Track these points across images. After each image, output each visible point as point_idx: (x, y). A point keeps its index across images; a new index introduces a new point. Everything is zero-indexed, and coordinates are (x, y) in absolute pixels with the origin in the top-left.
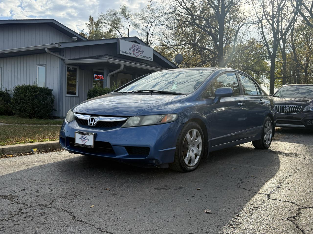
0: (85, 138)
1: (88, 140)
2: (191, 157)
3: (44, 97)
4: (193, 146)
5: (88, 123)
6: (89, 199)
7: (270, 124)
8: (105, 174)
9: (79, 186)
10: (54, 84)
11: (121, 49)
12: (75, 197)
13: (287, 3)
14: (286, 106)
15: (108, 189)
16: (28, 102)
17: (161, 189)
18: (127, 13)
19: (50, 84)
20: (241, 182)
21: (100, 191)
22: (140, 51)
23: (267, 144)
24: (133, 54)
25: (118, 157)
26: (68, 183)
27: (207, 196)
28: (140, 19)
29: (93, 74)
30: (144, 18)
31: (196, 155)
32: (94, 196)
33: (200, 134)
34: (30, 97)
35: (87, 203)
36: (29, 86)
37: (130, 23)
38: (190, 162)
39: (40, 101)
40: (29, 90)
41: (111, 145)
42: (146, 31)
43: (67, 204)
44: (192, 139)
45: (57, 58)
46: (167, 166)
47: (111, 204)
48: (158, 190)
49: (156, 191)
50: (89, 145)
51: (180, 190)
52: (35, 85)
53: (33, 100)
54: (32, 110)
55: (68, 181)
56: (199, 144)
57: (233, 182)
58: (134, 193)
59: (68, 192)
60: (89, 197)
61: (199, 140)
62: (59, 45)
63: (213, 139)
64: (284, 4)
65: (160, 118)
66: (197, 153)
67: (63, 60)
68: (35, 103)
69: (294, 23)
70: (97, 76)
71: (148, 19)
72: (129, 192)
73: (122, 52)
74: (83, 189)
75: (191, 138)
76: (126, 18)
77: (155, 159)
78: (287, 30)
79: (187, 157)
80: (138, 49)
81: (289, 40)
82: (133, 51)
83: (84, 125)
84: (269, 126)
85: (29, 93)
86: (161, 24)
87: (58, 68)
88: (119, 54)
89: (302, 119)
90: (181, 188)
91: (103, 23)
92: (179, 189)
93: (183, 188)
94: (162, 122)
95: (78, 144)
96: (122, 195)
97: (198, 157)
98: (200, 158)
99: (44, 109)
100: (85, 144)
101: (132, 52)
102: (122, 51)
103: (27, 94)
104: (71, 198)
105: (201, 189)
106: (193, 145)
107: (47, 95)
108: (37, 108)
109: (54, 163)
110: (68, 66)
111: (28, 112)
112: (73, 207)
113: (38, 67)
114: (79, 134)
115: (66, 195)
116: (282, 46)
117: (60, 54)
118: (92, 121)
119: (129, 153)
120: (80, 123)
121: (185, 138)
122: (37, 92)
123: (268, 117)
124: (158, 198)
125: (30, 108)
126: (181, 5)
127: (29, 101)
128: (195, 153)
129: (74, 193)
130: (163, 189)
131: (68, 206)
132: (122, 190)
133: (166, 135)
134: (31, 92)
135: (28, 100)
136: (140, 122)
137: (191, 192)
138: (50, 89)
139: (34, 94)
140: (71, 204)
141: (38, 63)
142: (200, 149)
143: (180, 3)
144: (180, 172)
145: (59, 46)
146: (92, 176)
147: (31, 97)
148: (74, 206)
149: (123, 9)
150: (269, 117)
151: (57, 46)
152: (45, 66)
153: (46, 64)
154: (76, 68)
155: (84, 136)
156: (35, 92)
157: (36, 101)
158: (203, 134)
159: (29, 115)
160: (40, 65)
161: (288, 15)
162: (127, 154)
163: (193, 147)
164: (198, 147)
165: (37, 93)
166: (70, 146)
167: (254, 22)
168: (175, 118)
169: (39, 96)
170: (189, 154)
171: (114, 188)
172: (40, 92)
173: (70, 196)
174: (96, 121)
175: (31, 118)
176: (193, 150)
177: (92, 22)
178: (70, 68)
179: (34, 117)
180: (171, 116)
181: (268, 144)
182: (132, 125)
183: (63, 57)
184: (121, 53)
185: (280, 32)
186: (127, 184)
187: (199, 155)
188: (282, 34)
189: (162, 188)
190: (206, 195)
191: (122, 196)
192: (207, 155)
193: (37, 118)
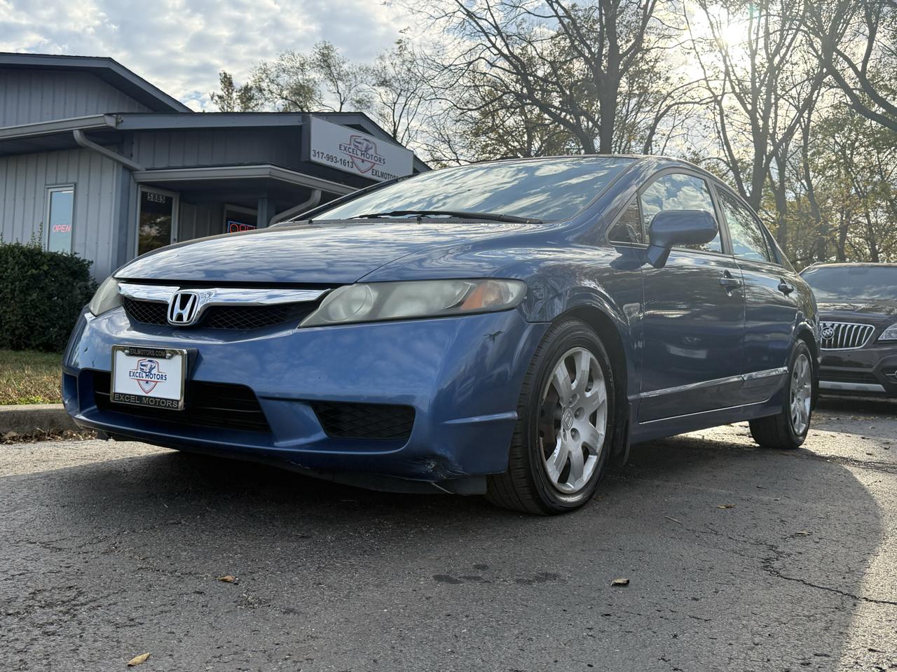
0: (151, 369)
1: (163, 377)
2: (568, 458)
3: (61, 284)
4: (576, 416)
5: (166, 315)
6: (132, 623)
7: (806, 363)
8: (228, 518)
9: (105, 562)
10: (97, 243)
11: (315, 145)
12: (71, 611)
13: (791, 55)
14: (824, 325)
15: (229, 578)
16: (10, 296)
17: (462, 580)
18: (335, 66)
19: (85, 244)
20: (772, 554)
21: (192, 584)
22: (372, 156)
23: (799, 431)
24: (350, 164)
25: (282, 445)
26: (60, 549)
27: (669, 615)
28: (374, 85)
29: (225, 221)
30: (387, 82)
31: (587, 451)
32: (159, 609)
33: (601, 372)
34: (17, 283)
35: (118, 642)
36: (18, 246)
37: (342, 95)
38: (563, 478)
39: (49, 294)
40: (14, 258)
41: (257, 394)
42: (392, 119)
43: (19, 646)
44: (574, 385)
45: (111, 162)
46: (480, 488)
47: (234, 650)
48: (452, 586)
49: (443, 587)
51: (542, 586)
52: (37, 244)
53: (26, 291)
54: (20, 323)
55: (65, 542)
56: (596, 411)
57: (743, 553)
58: (347, 596)
59: (45, 590)
60: (134, 615)
61: (597, 393)
62: (117, 119)
63: (644, 394)
64: (783, 58)
65: (457, 293)
66: (591, 444)
67: (129, 170)
68: (33, 300)
69: (810, 114)
70: (239, 225)
71: (396, 85)
72: (322, 593)
73: (317, 155)
74: (122, 574)
75: (572, 382)
76: (331, 80)
77: (434, 457)
78: (790, 131)
79: (556, 455)
80: (367, 149)
81: (795, 160)
82: (351, 154)
83: (154, 322)
84: (804, 372)
85: (13, 269)
86: (433, 96)
87: (111, 193)
88: (308, 160)
89: (874, 367)
90: (545, 577)
91: (265, 92)
92: (538, 579)
93: (555, 576)
94: (463, 309)
95: (122, 394)
96: (292, 606)
97: (593, 460)
98: (601, 463)
99: (61, 323)
100: (149, 395)
101: (348, 159)
102: (318, 153)
103: (9, 271)
104: (52, 615)
105: (631, 582)
106: (578, 410)
107: (75, 279)
108: (37, 319)
109: (35, 474)
110: (145, 190)
111: (7, 330)
112: (44, 662)
113: (51, 192)
114: (127, 355)
115: (31, 603)
116: (775, 178)
117: (121, 152)
118: (183, 306)
119: (327, 429)
120: (140, 316)
121: (551, 378)
122: (41, 267)
123: (800, 341)
124: (454, 622)
125: (17, 315)
126: (494, 46)
127: (14, 294)
128: (584, 443)
129: (73, 593)
130: (469, 578)
131: (17, 658)
132: (293, 585)
133: (473, 379)
134: (20, 266)
135: (9, 290)
136: (378, 306)
137: (594, 595)
138: (84, 260)
139: (29, 273)
140: (37, 647)
141: (51, 180)
142: (601, 429)
143: (490, 41)
144: (528, 514)
145: (117, 123)
146: (175, 523)
147: (20, 281)
148: (47, 656)
149: (323, 55)
150: (804, 340)
151: (111, 122)
152: (72, 188)
153: (76, 181)
154: (172, 198)
155: (146, 360)
156: (36, 265)
157: (34, 296)
158: (610, 371)
159: (11, 341)
160: (56, 185)
161: (795, 89)
162: (321, 435)
163: (575, 420)
164: (593, 419)
165: (40, 270)
166: (96, 407)
167: (701, 100)
168: (515, 295)
169: (47, 281)
170: (562, 442)
171: (256, 576)
172: (52, 267)
173: (50, 605)
174: (199, 307)
175: (17, 347)
176: (574, 430)
177: (230, 91)
178: (152, 195)
179: (27, 346)
180: (497, 285)
181: (801, 432)
182: (343, 317)
183: (131, 160)
184: (313, 159)
185: (770, 134)
186: (316, 556)
187: (597, 452)
188: (778, 141)
189: (465, 577)
190: (658, 607)
191: (288, 611)
192: (623, 453)
193: (36, 348)
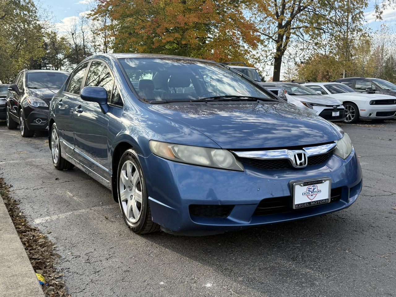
50: (322, 200)
